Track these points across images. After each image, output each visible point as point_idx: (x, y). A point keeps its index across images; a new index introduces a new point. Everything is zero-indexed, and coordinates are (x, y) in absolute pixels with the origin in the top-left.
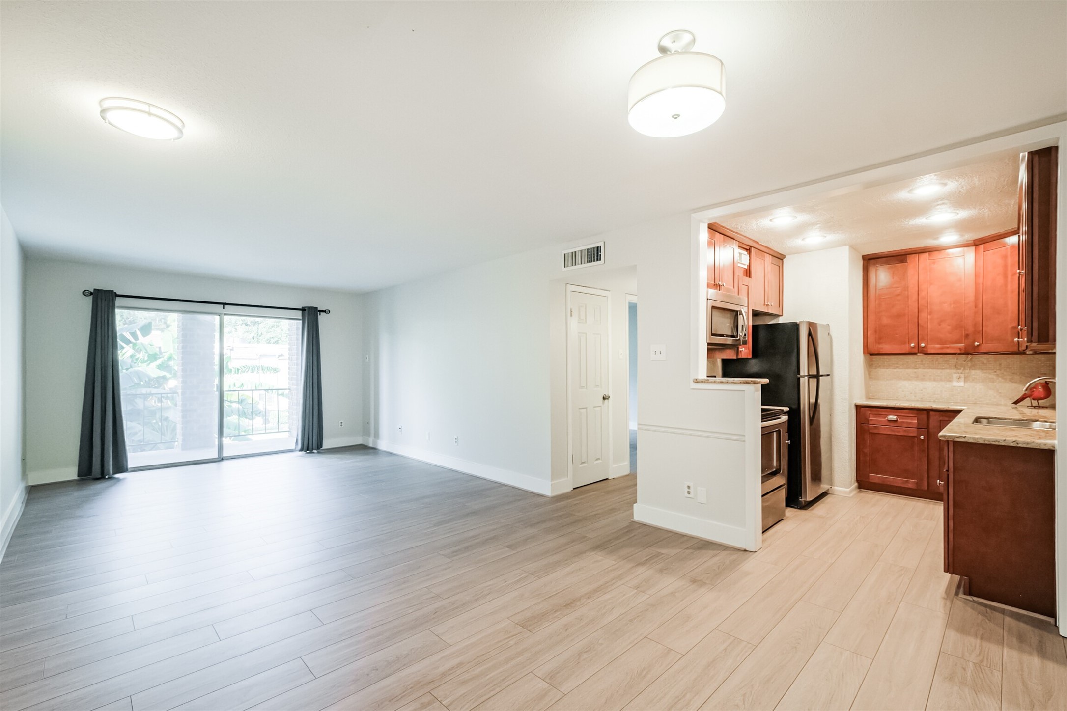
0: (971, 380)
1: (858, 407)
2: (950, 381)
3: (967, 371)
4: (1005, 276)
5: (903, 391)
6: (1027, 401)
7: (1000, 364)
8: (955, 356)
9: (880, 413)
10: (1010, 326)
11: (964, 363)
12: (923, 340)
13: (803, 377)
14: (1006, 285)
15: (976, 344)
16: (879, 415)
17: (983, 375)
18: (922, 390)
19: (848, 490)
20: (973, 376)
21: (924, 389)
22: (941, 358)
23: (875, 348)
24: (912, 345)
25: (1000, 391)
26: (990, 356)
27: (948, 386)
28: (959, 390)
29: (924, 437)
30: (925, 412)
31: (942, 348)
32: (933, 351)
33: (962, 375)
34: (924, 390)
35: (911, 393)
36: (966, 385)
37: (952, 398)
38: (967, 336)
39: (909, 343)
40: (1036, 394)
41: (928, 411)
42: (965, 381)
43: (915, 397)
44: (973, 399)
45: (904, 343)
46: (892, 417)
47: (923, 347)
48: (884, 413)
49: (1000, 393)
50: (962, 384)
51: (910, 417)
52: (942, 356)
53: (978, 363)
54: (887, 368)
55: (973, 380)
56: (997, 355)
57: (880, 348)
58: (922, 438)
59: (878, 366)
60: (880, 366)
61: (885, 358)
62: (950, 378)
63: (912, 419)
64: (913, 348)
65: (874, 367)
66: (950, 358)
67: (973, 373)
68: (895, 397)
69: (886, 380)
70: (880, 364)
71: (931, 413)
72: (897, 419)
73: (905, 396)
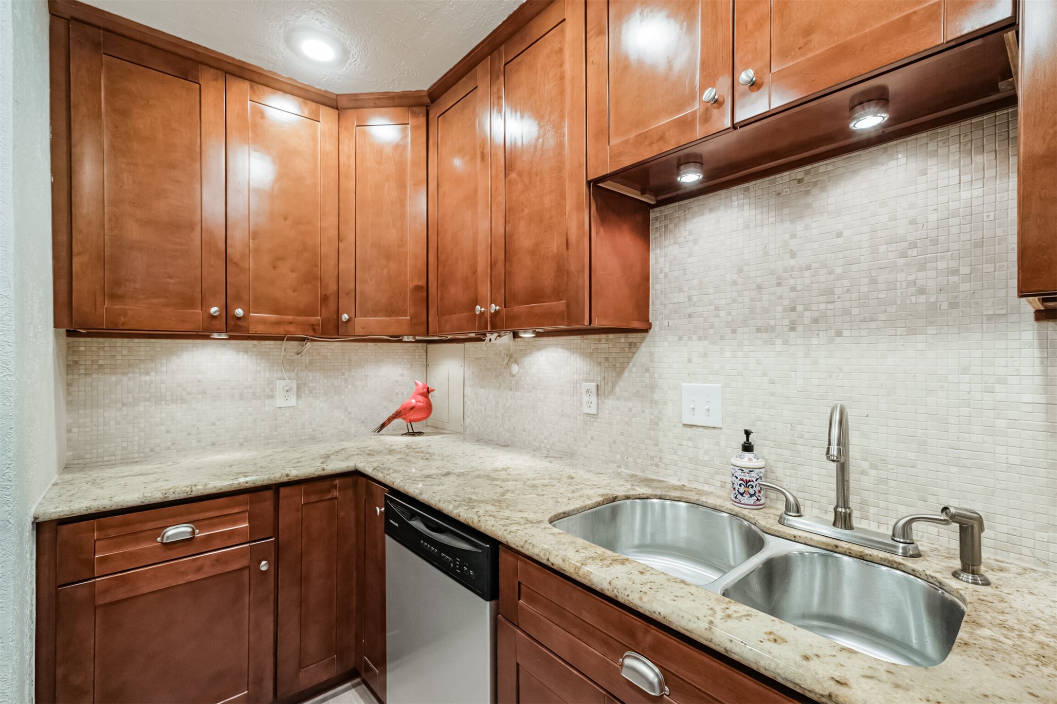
0: (307, 392)
2: (272, 397)
3: (301, 375)
5: (168, 432)
7: (350, 360)
8: (279, 342)
9: (138, 527)
10: (411, 285)
11: (296, 357)
12: (239, 300)
15: (345, 317)
16: (136, 536)
17: (325, 381)
18: (214, 424)
20: (311, 385)
21: (219, 420)
22: (254, 346)
24: (214, 310)
25: (349, 410)
26: (336, 344)
27: (267, 408)
28: (287, 414)
29: (269, 563)
30: (269, 494)
31: (278, 323)
32: (261, 329)
33: (293, 384)
34: (218, 423)
35: (189, 434)
36: (300, 402)
37: (275, 433)
38: (325, 299)
39: (204, 304)
41: (275, 488)
42: (299, 396)
43: (199, 441)
44: (311, 430)
45: (189, 303)
46: (177, 531)
47: (239, 319)
48: (150, 525)
49: (350, 413)
50: (293, 401)
51: (229, 518)
52: (255, 342)
53: (318, 357)
54: (124, 374)
55: (311, 392)
56: (346, 344)
57: (125, 315)
58: (264, 566)
59: (96, 367)
60: (101, 366)
61: (119, 344)
62: (272, 390)
63: (235, 522)
64: (213, 317)
65: (82, 371)
66: (272, 346)
67: (311, 378)
68: (147, 450)
69: (119, 405)
70: (101, 362)
71: (283, 491)
72: (193, 532)
73: (174, 444)
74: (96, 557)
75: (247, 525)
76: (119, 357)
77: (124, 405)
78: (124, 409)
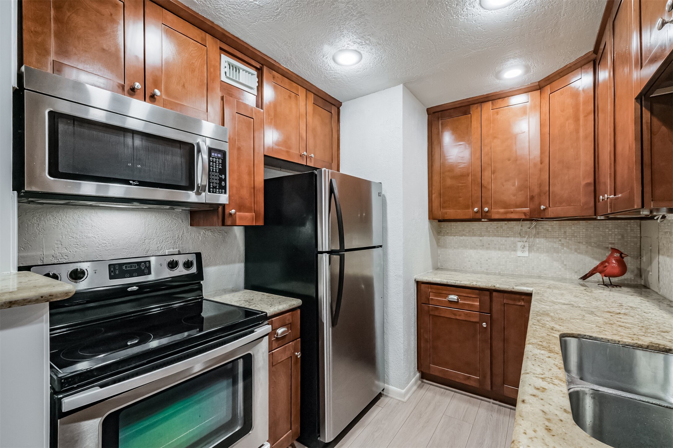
0: (535, 250)
1: (419, 284)
2: (515, 251)
3: (531, 240)
4: (577, 119)
5: (469, 261)
6: (598, 277)
7: (565, 232)
8: (519, 222)
9: (441, 291)
10: (583, 183)
11: (528, 230)
12: (487, 203)
13: (322, 253)
14: (577, 131)
15: (542, 207)
16: (439, 294)
17: (547, 244)
18: (487, 260)
19: (403, 391)
20: (538, 246)
21: (489, 259)
22: (506, 224)
23: (439, 214)
24: (476, 209)
25: (565, 263)
26: (555, 222)
27: (512, 256)
28: (524, 261)
29: (487, 324)
30: (488, 293)
31: (506, 213)
32: (497, 217)
33: (527, 244)
34: (489, 260)
35: (477, 263)
36: (530, 255)
37: (517, 270)
38: (532, 198)
39: (473, 208)
40: (608, 270)
41: (491, 291)
42: (530, 251)
43: (481, 267)
44: (538, 271)
45: (467, 207)
46: (453, 297)
47: (487, 212)
48: (444, 292)
49: (565, 265)
50: (526, 254)
51: (471, 298)
52: (506, 222)
53: (543, 230)
54: (455, 236)
55: (538, 250)
56: (562, 222)
57: (446, 214)
58: (484, 325)
59: (446, 233)
60: (448, 233)
61: (453, 224)
62: (515, 247)
63: (473, 301)
64: (477, 212)
65: (442, 235)
66: (515, 224)
67: (538, 242)
68: (462, 268)
69: (453, 248)
70: (447, 231)
71: (495, 294)
72: (458, 299)
73: (471, 267)
74: (430, 297)
75: (479, 304)
76: (453, 229)
77: (454, 248)
78: (455, 250)
